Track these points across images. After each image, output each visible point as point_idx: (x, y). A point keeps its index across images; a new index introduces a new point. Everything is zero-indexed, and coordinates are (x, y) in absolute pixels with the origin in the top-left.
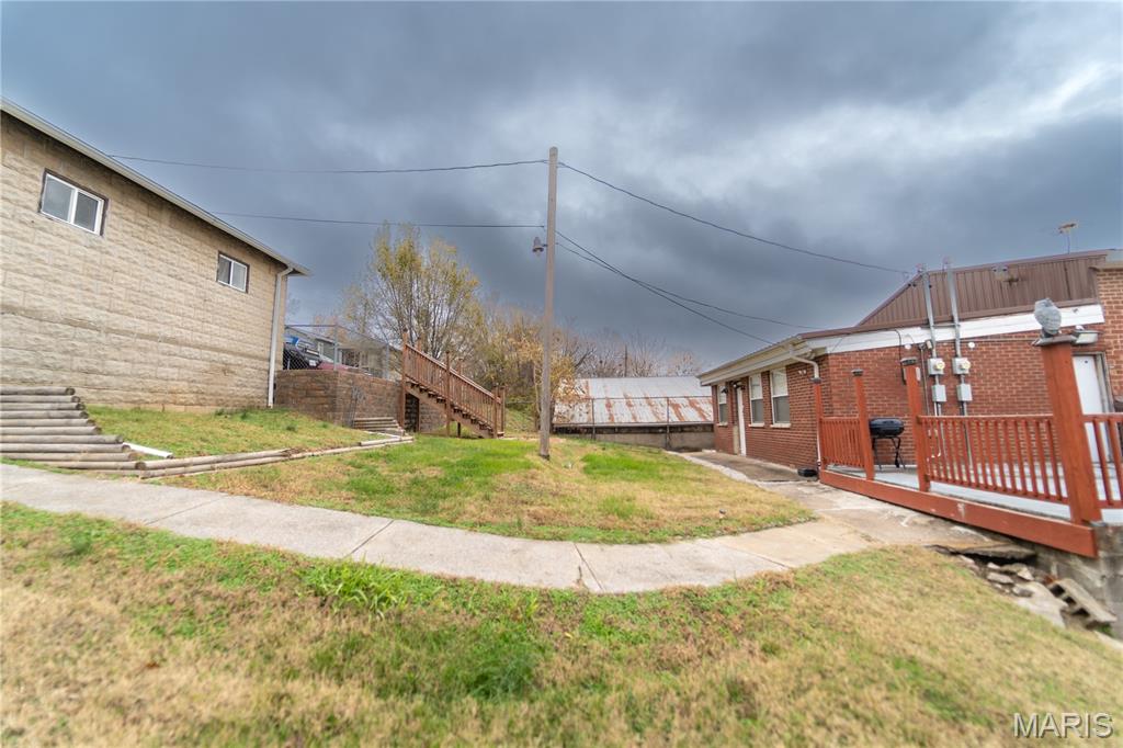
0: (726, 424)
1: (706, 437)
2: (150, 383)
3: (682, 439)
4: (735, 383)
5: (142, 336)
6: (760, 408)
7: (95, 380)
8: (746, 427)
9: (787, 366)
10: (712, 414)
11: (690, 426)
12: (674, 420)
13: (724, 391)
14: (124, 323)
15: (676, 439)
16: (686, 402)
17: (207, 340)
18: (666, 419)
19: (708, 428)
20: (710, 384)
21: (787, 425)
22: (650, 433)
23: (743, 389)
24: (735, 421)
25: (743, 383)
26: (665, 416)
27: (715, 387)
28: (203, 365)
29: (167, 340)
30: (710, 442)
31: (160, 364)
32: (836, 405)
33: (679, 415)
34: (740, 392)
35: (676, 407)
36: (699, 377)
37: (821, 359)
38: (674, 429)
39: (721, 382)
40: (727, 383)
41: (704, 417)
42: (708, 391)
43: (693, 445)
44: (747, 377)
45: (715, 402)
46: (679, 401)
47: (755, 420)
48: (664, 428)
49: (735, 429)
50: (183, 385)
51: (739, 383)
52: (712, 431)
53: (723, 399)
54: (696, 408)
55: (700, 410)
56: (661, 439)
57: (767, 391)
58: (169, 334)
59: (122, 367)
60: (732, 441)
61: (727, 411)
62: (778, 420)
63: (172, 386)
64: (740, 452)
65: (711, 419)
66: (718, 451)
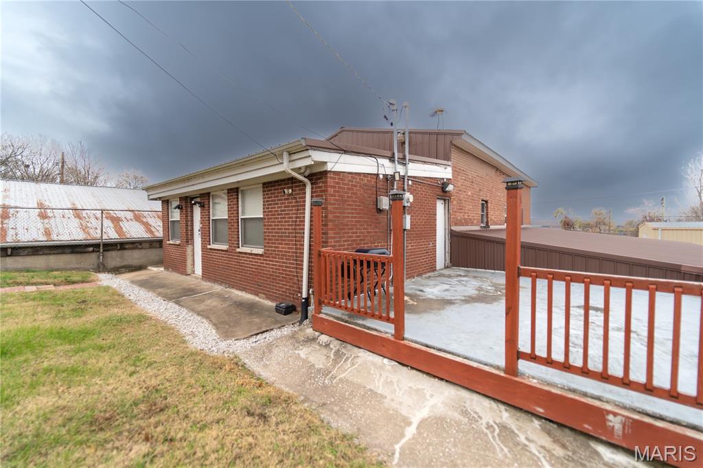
0: (178, 242)
1: (154, 254)
3: (121, 257)
4: (192, 199)
6: (224, 229)
8: (204, 249)
9: (264, 184)
10: (161, 229)
11: (133, 243)
12: (112, 235)
13: (178, 207)
15: (114, 258)
16: (130, 215)
18: (99, 236)
19: (157, 244)
20: (160, 198)
21: (260, 251)
22: (72, 252)
23: (202, 206)
24: (189, 239)
25: (204, 198)
26: (99, 231)
27: (166, 202)
30: (157, 258)
32: (331, 234)
33: (119, 230)
34: (197, 211)
35: (116, 221)
36: (147, 189)
37: (317, 176)
38: (109, 246)
39: (174, 196)
40: (181, 199)
41: (151, 232)
42: (158, 206)
43: (136, 262)
44: (208, 194)
45: (165, 217)
46: (121, 215)
47: (216, 240)
48: (96, 246)
49: (189, 249)
51: (198, 200)
52: (161, 247)
53: (176, 215)
54: (142, 222)
55: (147, 226)
56: (92, 259)
57: (233, 210)
60: (185, 261)
61: (180, 230)
62: (245, 243)
64: (193, 272)
65: (159, 234)
66: (167, 268)
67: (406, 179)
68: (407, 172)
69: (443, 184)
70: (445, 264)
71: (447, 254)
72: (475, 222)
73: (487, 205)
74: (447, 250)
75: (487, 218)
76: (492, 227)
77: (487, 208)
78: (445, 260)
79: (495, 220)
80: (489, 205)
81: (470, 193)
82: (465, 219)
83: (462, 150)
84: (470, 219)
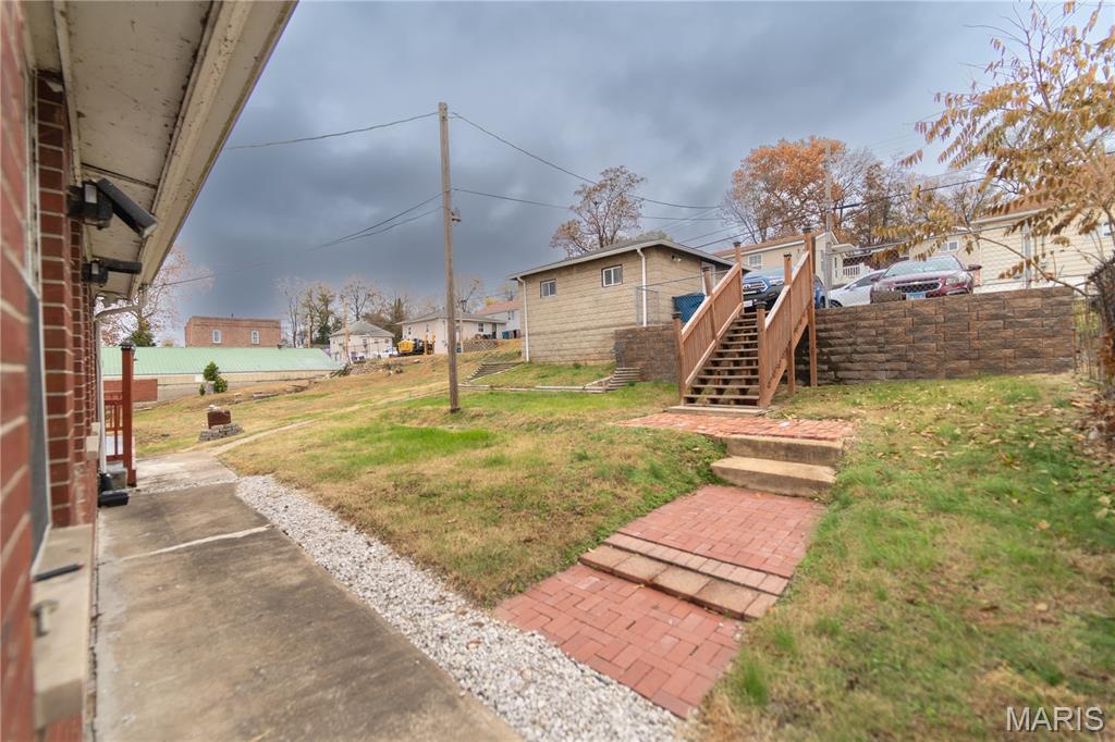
2: (579, 351)
5: (574, 331)
7: (561, 353)
14: (568, 327)
17: (601, 323)
28: (599, 338)
29: (583, 329)
31: (581, 342)
50: (592, 350)
58: (583, 326)
59: (568, 346)
63: (588, 351)
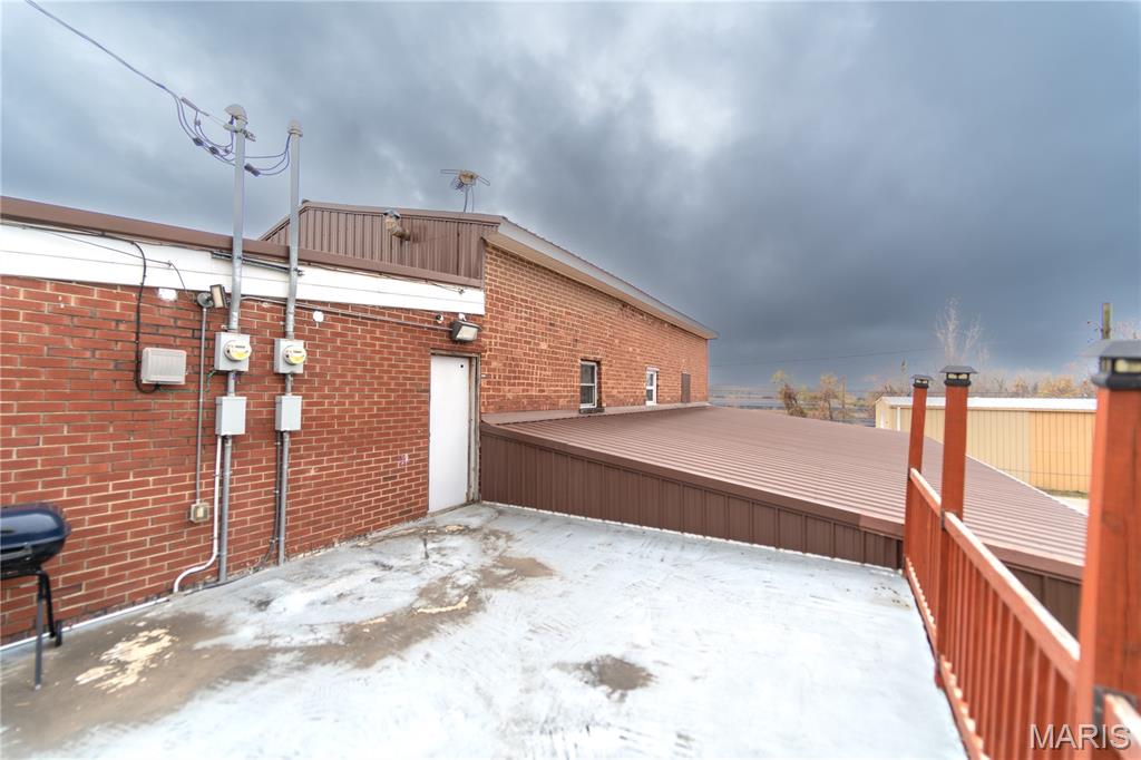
67: (291, 308)
68: (292, 290)
69: (451, 325)
70: (468, 495)
71: (472, 473)
72: (562, 402)
73: (600, 369)
74: (472, 465)
75: (600, 392)
76: (609, 411)
77: (599, 374)
78: (469, 487)
79: (622, 396)
80: (603, 368)
81: (544, 346)
82: (530, 397)
83: (521, 259)
84: (547, 397)
